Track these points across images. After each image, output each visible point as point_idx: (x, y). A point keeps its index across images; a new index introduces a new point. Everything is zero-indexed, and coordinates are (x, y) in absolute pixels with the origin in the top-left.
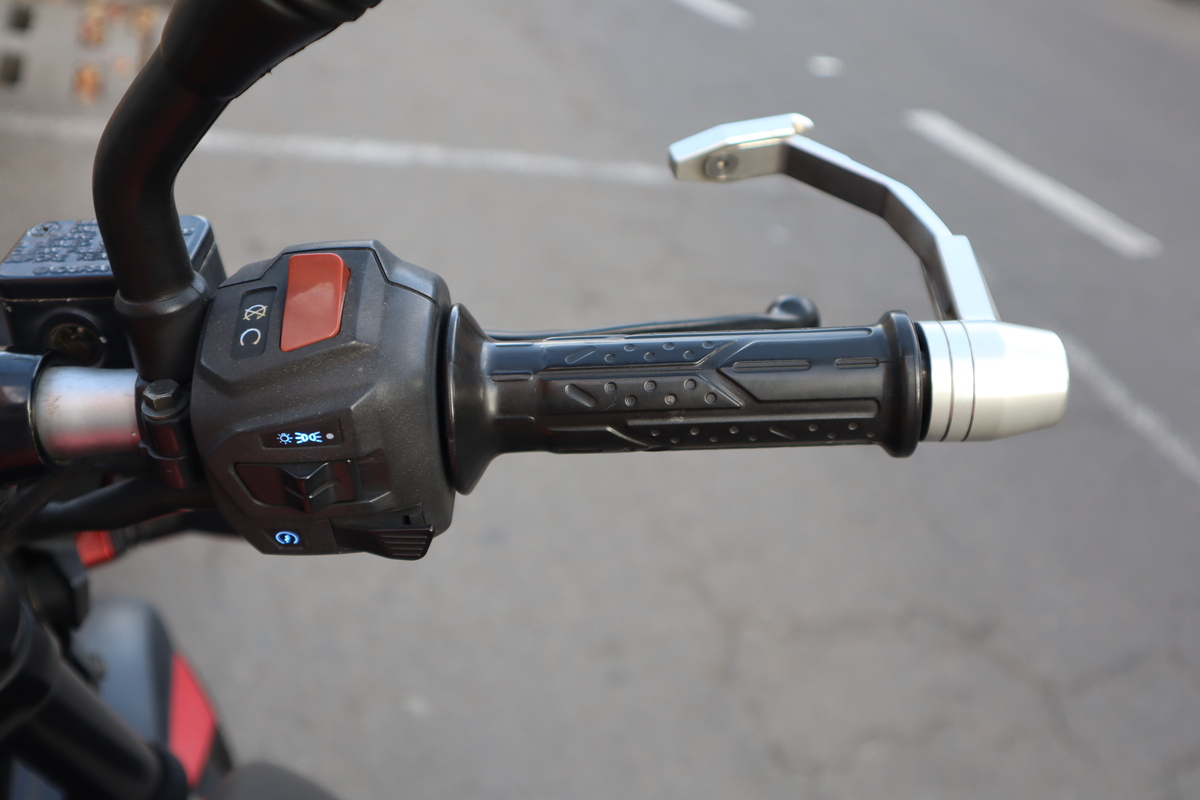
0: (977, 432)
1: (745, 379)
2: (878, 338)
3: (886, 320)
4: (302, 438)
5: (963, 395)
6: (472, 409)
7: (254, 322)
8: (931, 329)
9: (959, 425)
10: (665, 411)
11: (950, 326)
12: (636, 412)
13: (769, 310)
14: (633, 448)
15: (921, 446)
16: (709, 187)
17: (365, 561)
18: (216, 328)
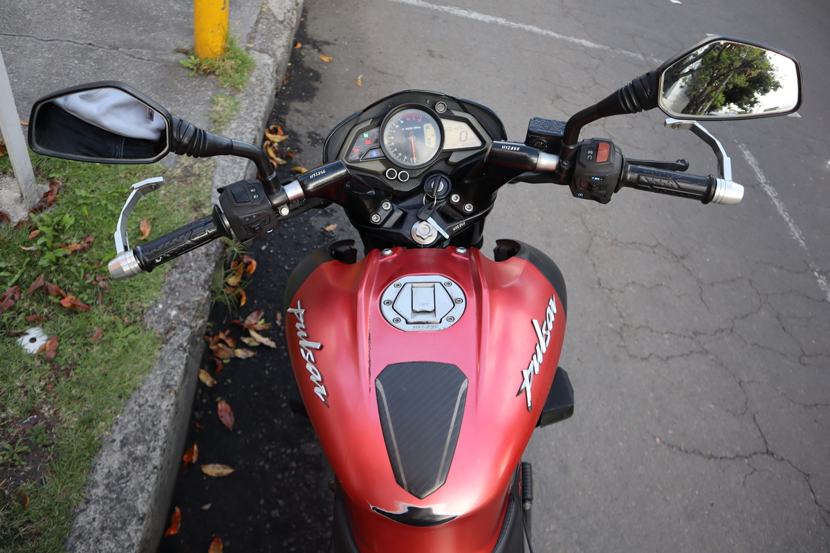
0: (722, 203)
1: (679, 184)
2: (707, 180)
3: (709, 176)
4: (596, 179)
5: (721, 195)
6: (625, 177)
7: (590, 154)
8: (718, 180)
9: (718, 201)
10: (661, 186)
11: (722, 180)
12: (655, 185)
13: (677, 161)
14: (652, 191)
15: (710, 203)
16: (672, 130)
17: (594, 202)
18: (583, 153)
